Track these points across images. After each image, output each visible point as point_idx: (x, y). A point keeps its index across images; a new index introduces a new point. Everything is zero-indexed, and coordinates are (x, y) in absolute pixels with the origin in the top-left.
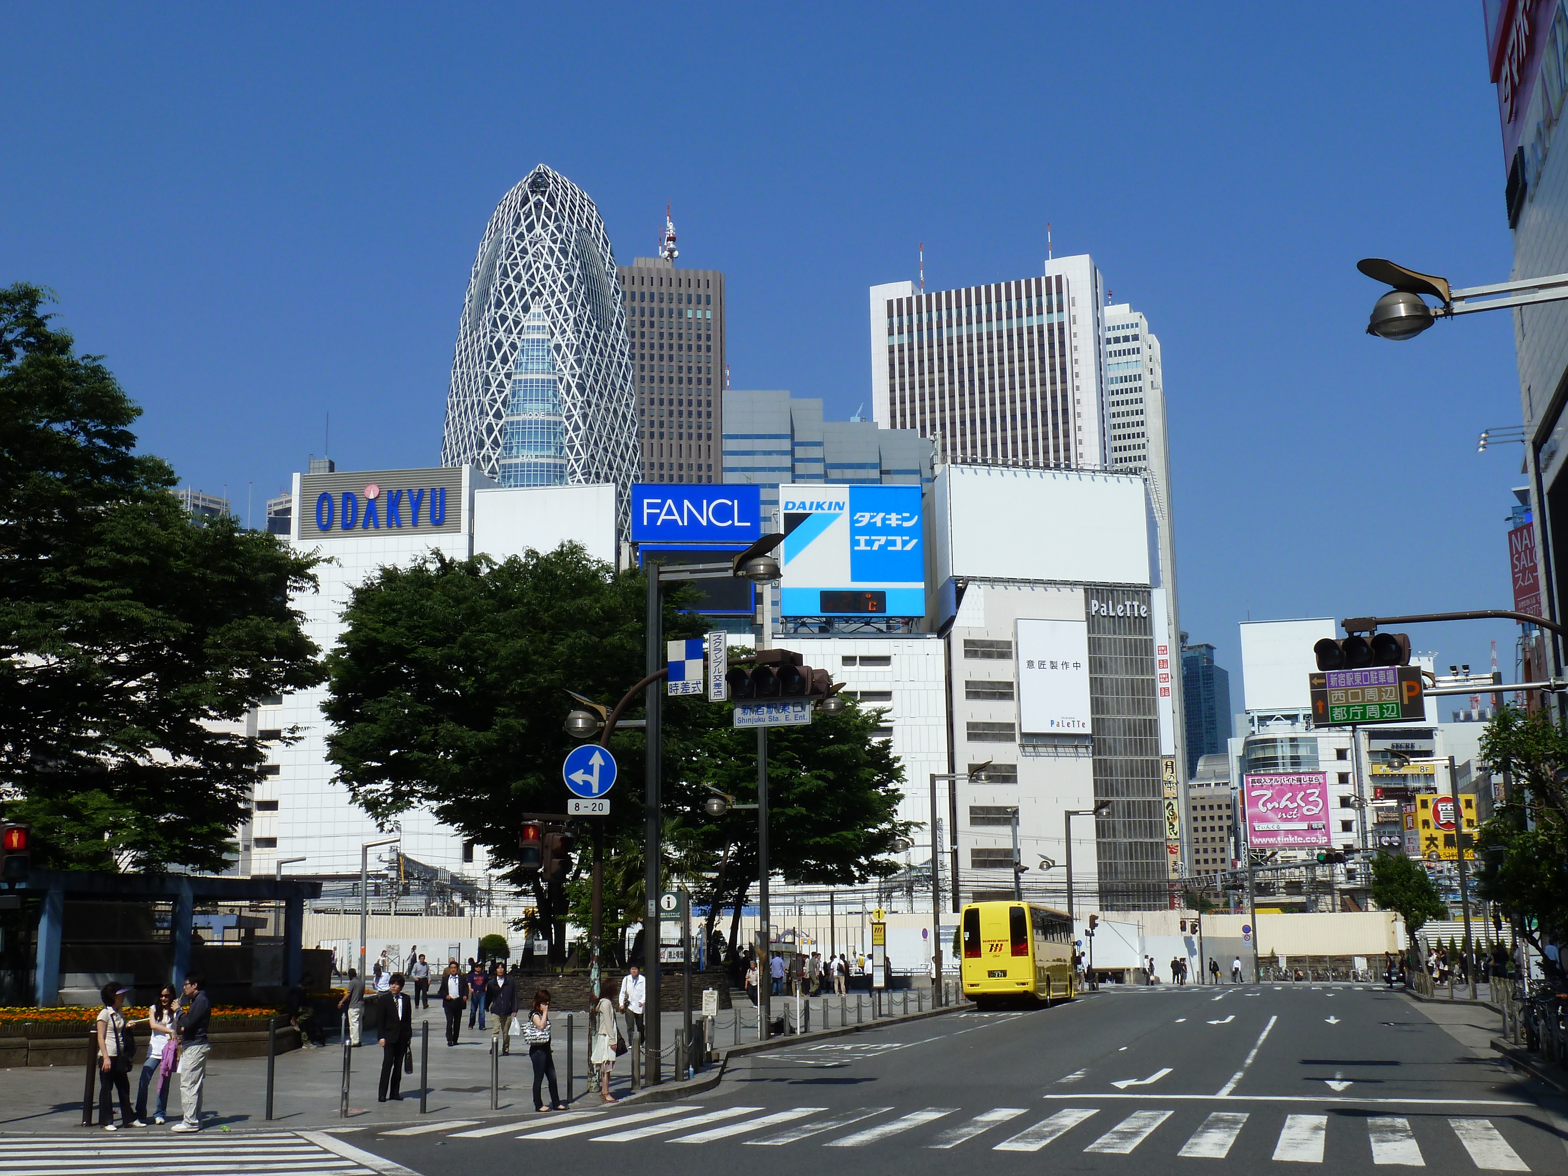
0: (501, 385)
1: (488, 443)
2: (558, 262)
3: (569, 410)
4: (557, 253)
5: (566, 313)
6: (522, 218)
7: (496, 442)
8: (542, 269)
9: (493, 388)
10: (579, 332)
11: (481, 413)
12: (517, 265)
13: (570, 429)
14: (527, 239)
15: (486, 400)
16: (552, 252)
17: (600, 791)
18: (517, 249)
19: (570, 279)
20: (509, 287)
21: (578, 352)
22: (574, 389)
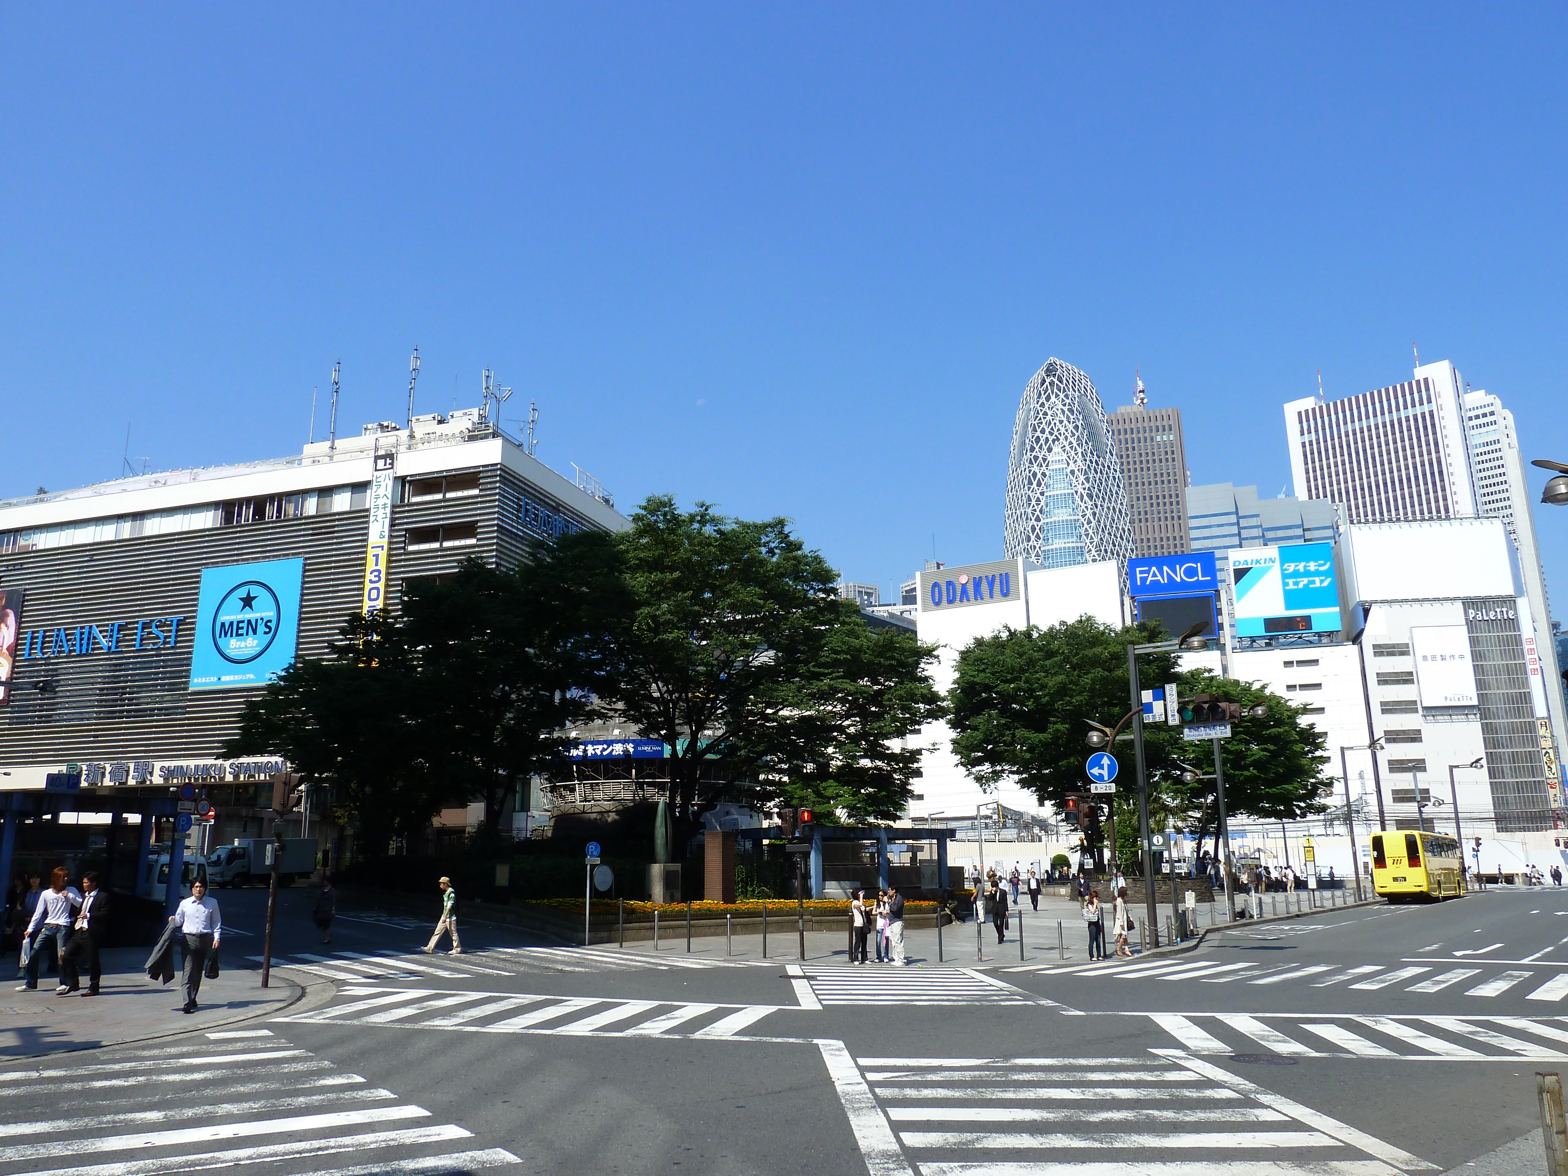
0: (1038, 500)
1: (1033, 538)
2: (1068, 417)
3: (1083, 511)
4: (1067, 412)
5: (1076, 450)
6: (1043, 393)
7: (1038, 537)
8: (1058, 423)
9: (1033, 502)
10: (1085, 460)
11: (1027, 519)
12: (1042, 423)
13: (1085, 523)
14: (1047, 406)
15: (1029, 511)
16: (1063, 412)
17: (1109, 779)
18: (1041, 413)
19: (1077, 427)
20: (1038, 437)
21: (1086, 473)
22: (1086, 498)
